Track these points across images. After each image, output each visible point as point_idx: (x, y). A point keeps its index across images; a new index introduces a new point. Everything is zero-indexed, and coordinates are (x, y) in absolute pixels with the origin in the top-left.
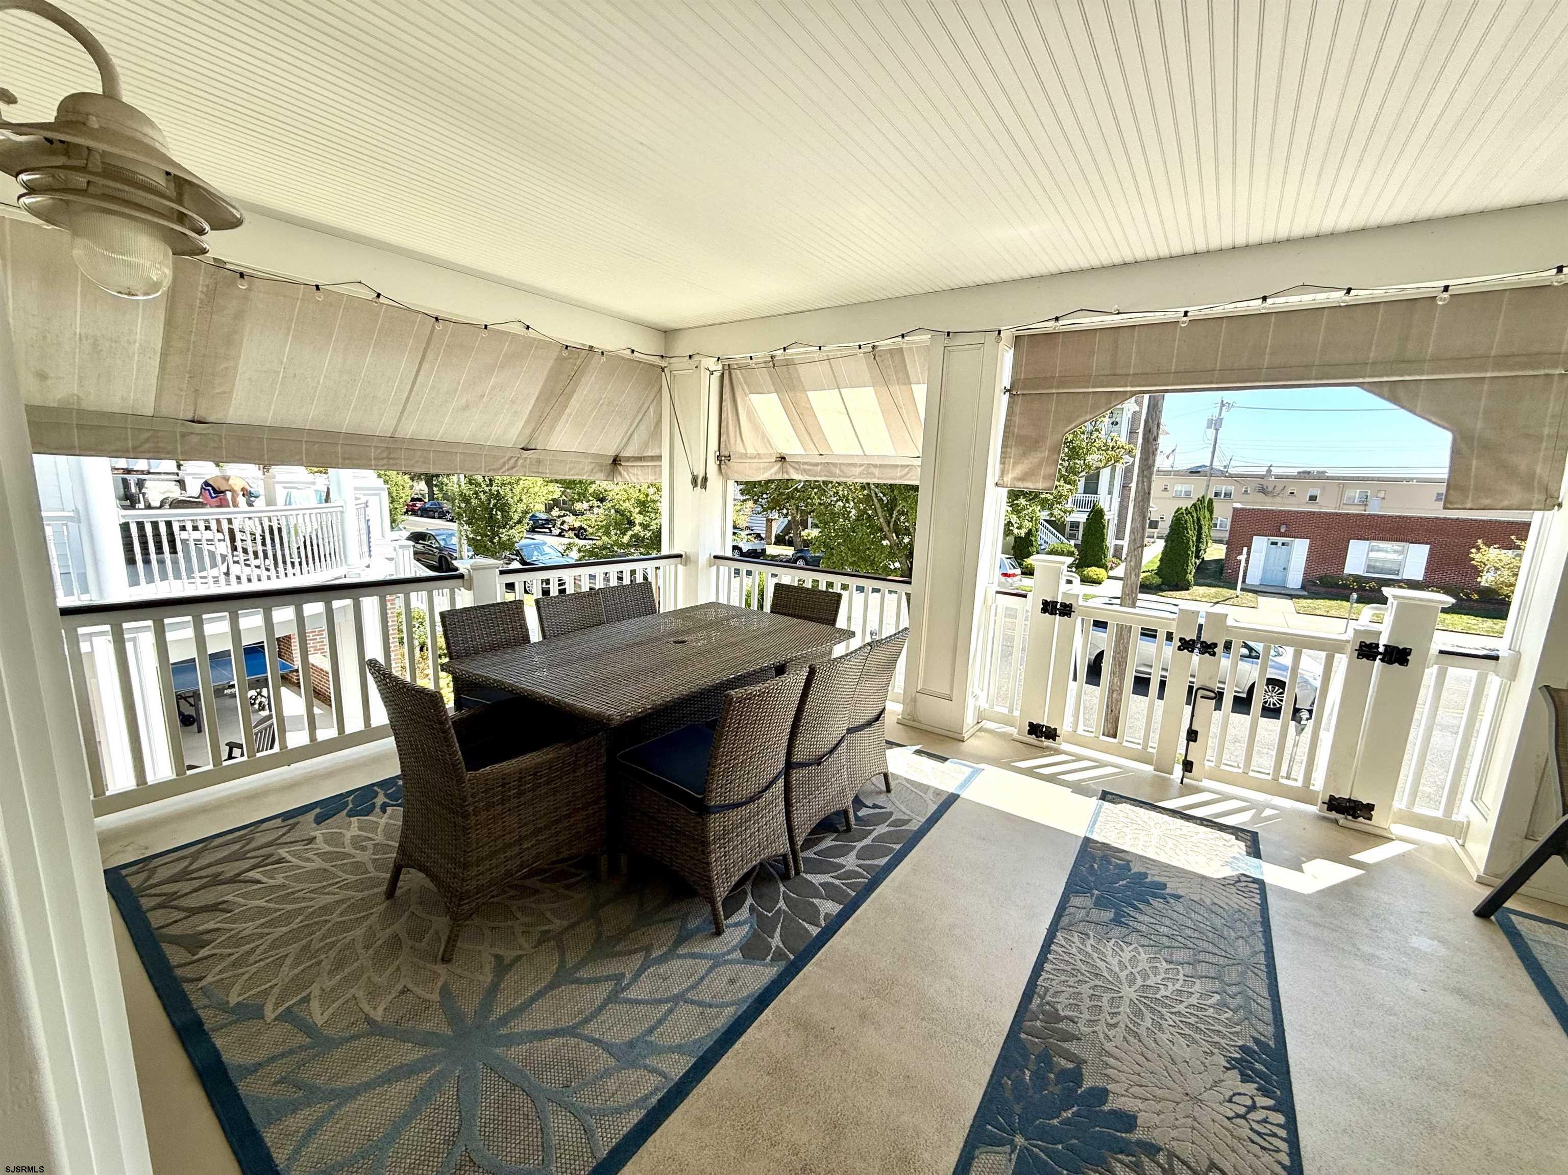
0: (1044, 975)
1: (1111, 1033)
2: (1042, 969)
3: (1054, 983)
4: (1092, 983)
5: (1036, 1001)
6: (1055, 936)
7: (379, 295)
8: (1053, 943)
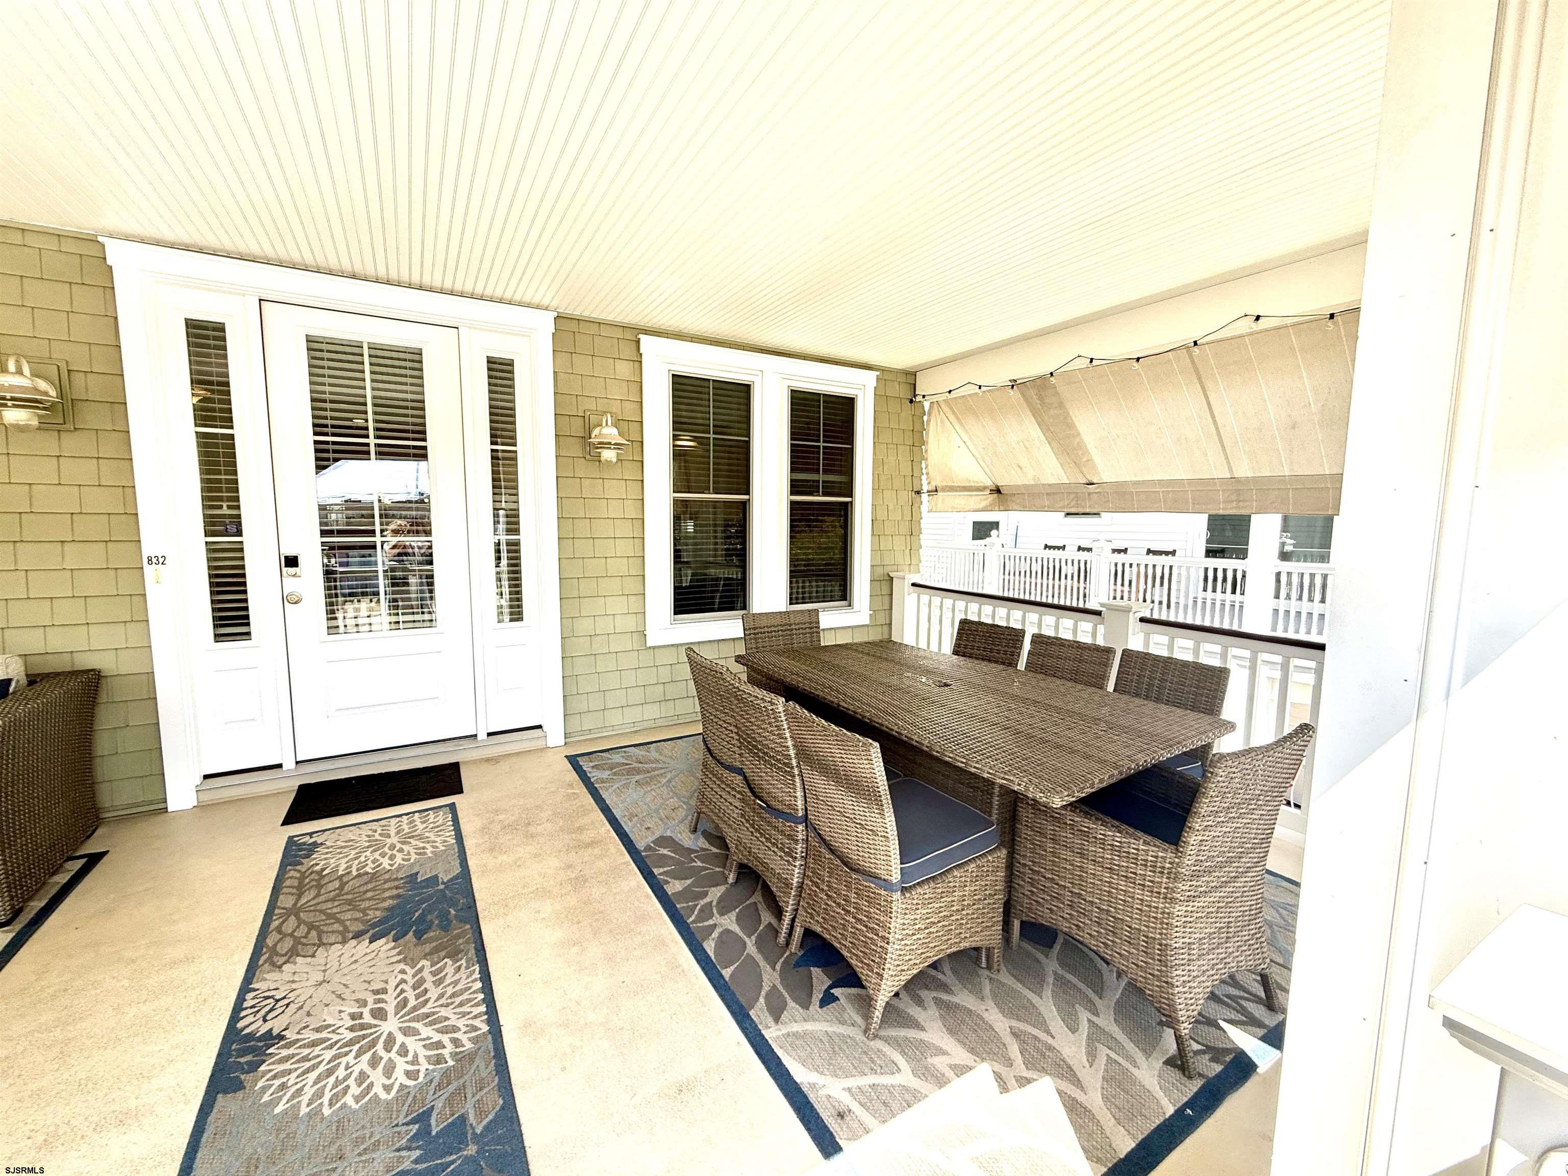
0: (477, 975)
1: (400, 976)
2: (481, 979)
3: (464, 976)
4: (430, 1005)
5: (472, 952)
6: (488, 1022)
7: (1092, 360)
8: (486, 1013)
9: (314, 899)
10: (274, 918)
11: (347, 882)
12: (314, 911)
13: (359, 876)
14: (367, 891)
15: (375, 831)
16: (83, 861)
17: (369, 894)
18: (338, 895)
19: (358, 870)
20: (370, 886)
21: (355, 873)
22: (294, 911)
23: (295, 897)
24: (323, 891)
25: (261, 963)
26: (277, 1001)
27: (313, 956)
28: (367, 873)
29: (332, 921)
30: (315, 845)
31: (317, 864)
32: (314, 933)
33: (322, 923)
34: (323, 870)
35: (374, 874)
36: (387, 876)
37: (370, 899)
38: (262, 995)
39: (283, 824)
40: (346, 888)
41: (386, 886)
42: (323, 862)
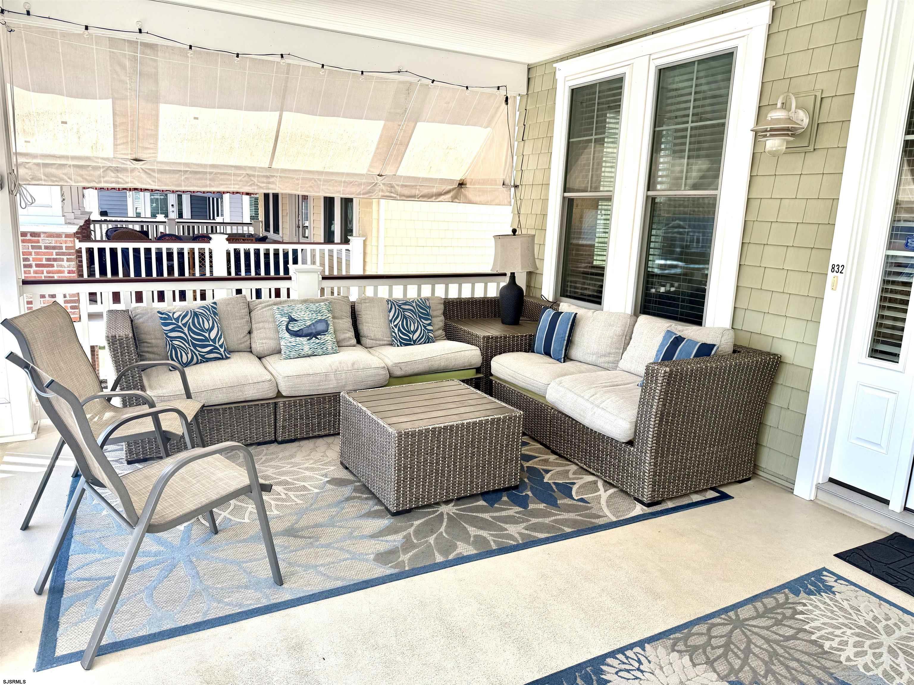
9: (763, 628)
10: (723, 616)
11: (799, 639)
12: (746, 636)
13: (814, 642)
14: (798, 660)
15: (888, 619)
16: (718, 495)
17: (794, 664)
18: (777, 642)
19: (820, 638)
20: (805, 658)
21: (813, 637)
22: (739, 624)
23: (755, 614)
24: (774, 628)
25: (672, 636)
26: (638, 669)
27: (694, 665)
28: (821, 646)
29: (742, 656)
30: (829, 589)
31: (805, 605)
32: (720, 651)
33: (736, 650)
34: (802, 613)
35: (827, 652)
36: (828, 664)
37: (787, 668)
38: (640, 656)
39: (837, 555)
40: (791, 643)
41: (814, 671)
42: (810, 607)
